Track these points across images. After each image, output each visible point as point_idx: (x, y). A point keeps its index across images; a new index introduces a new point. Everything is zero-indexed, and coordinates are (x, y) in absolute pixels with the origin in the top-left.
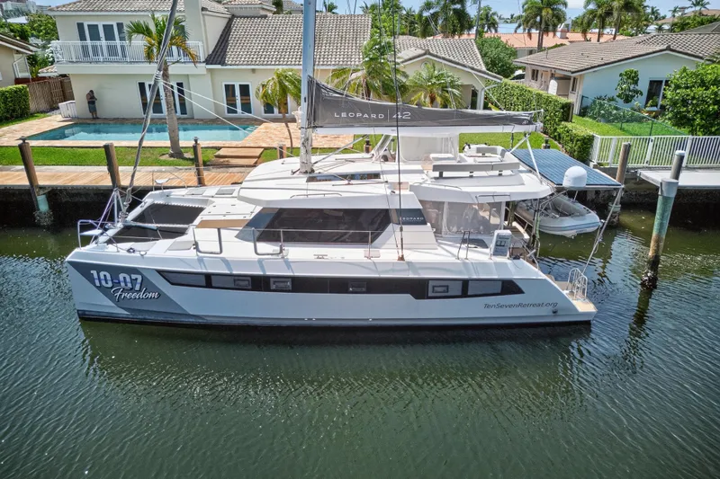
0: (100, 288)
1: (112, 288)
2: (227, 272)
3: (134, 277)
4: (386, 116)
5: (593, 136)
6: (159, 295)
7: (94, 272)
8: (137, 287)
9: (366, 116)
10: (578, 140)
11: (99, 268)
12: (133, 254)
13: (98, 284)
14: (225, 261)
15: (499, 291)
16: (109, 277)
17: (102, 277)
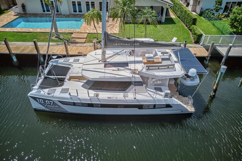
0: (40, 103)
1: (44, 104)
2: (80, 102)
3: (50, 101)
4: (131, 44)
5: (202, 34)
6: (59, 107)
7: (38, 99)
8: (52, 104)
9: (124, 44)
10: (197, 35)
11: (39, 99)
12: (49, 95)
13: (39, 102)
14: (79, 99)
15: (165, 107)
16: (42, 101)
17: (40, 101)
